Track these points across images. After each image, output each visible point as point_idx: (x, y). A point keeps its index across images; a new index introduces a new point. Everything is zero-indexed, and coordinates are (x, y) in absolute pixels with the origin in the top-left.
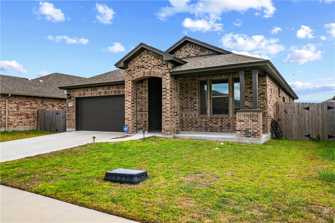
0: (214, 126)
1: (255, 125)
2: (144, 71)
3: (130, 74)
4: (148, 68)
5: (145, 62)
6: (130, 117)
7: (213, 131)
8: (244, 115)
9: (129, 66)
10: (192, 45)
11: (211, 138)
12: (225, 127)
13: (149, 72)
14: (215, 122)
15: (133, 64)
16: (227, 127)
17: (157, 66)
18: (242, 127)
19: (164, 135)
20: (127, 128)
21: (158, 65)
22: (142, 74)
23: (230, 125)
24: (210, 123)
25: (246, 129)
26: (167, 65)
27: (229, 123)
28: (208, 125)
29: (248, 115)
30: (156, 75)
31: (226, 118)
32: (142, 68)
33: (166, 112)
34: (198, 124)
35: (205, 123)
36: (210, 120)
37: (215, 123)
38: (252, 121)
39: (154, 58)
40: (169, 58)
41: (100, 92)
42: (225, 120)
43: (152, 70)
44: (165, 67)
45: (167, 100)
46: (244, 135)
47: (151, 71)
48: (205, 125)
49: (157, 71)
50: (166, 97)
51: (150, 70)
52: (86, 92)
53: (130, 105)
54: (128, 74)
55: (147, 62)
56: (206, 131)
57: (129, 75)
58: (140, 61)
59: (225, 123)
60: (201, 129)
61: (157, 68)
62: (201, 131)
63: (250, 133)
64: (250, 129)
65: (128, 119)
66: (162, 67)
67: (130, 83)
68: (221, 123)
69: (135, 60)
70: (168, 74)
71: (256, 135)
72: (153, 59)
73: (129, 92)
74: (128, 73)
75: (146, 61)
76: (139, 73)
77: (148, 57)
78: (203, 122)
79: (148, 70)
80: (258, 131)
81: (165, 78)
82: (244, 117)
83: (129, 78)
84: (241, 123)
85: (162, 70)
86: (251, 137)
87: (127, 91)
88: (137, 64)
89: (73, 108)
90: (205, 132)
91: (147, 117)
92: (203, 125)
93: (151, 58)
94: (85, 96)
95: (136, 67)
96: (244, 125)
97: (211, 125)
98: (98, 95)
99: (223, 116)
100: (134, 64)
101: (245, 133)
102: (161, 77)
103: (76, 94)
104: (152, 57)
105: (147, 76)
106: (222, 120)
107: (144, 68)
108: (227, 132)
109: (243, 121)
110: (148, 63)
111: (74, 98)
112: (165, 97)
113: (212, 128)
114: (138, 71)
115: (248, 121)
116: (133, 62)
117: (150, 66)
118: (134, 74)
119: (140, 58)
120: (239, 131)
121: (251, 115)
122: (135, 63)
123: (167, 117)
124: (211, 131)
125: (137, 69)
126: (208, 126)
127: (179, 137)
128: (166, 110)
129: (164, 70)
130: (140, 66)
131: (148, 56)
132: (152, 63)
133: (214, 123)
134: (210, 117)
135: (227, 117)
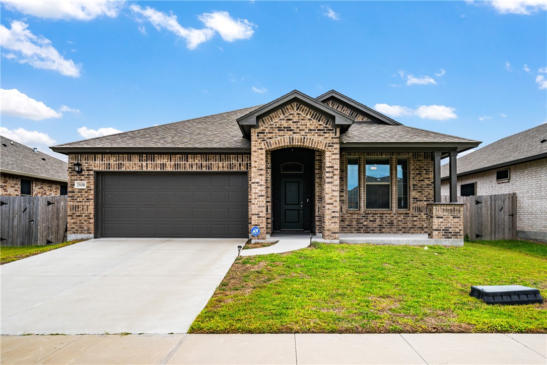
0: (370, 224)
1: (456, 222)
2: (291, 136)
3: (264, 138)
4: (300, 133)
5: (293, 122)
6: (262, 212)
7: (369, 233)
8: (444, 209)
9: (260, 125)
10: (337, 104)
11: (399, 241)
12: (387, 226)
13: (301, 139)
14: (372, 219)
15: (269, 122)
16: (389, 226)
17: (316, 131)
18: (440, 225)
19: (329, 239)
20: (257, 230)
21: (318, 130)
22: (287, 140)
23: (393, 223)
24: (365, 221)
25: (445, 227)
26: (334, 131)
27: (391, 221)
28: (361, 223)
29: (448, 209)
30: (314, 145)
31: (387, 214)
32: (287, 130)
33: (332, 204)
34: (346, 223)
35: (356, 221)
36: (364, 217)
37: (372, 221)
38: (453, 217)
39: (312, 117)
40: (346, 121)
41: (164, 165)
42: (387, 217)
43: (307, 136)
44: (331, 134)
45: (334, 186)
46: (443, 235)
47: (304, 138)
48: (357, 223)
49: (316, 138)
50: (334, 180)
51: (303, 135)
52: (126, 163)
53: (262, 191)
54: (259, 138)
55: (298, 122)
56: (358, 233)
57: (260, 140)
58: (283, 120)
59: (385, 221)
60: (351, 230)
61: (317, 134)
62: (351, 233)
63: (450, 233)
64: (451, 228)
65: (259, 214)
66: (325, 133)
67: (262, 154)
68: (381, 221)
69: (272, 115)
70: (338, 146)
71: (457, 235)
72: (310, 120)
73: (261, 170)
74: (258, 136)
75: (295, 120)
76: (281, 139)
77: (298, 114)
78: (354, 219)
79: (300, 136)
80: (460, 230)
81: (330, 151)
82: (443, 212)
83: (262, 146)
84: (439, 220)
85: (326, 138)
86: (451, 238)
87: (255, 167)
88: (277, 122)
89: (86, 192)
90: (356, 234)
91: (270, 211)
92: (354, 223)
93: (304, 117)
94: (123, 169)
95: (275, 128)
96: (442, 222)
97: (365, 223)
98: (159, 170)
99: (384, 210)
100: (272, 123)
101: (445, 233)
102: (323, 149)
103: (98, 164)
104: (307, 115)
105: (298, 145)
106: (381, 217)
107: (292, 132)
108: (389, 233)
109: (442, 218)
110: (299, 124)
111: (92, 173)
112: (330, 181)
113: (368, 228)
114: (279, 136)
115: (447, 218)
116: (268, 119)
117: (303, 130)
118: (270, 138)
119: (284, 115)
120: (437, 230)
121: (451, 210)
122: (274, 121)
123: (334, 212)
124: (366, 233)
125: (277, 132)
126: (361, 225)
127: (348, 242)
128: (332, 200)
129: (329, 139)
130: (284, 128)
131: (299, 112)
132: (306, 125)
133: (370, 221)
134: (364, 212)
135: (390, 212)
